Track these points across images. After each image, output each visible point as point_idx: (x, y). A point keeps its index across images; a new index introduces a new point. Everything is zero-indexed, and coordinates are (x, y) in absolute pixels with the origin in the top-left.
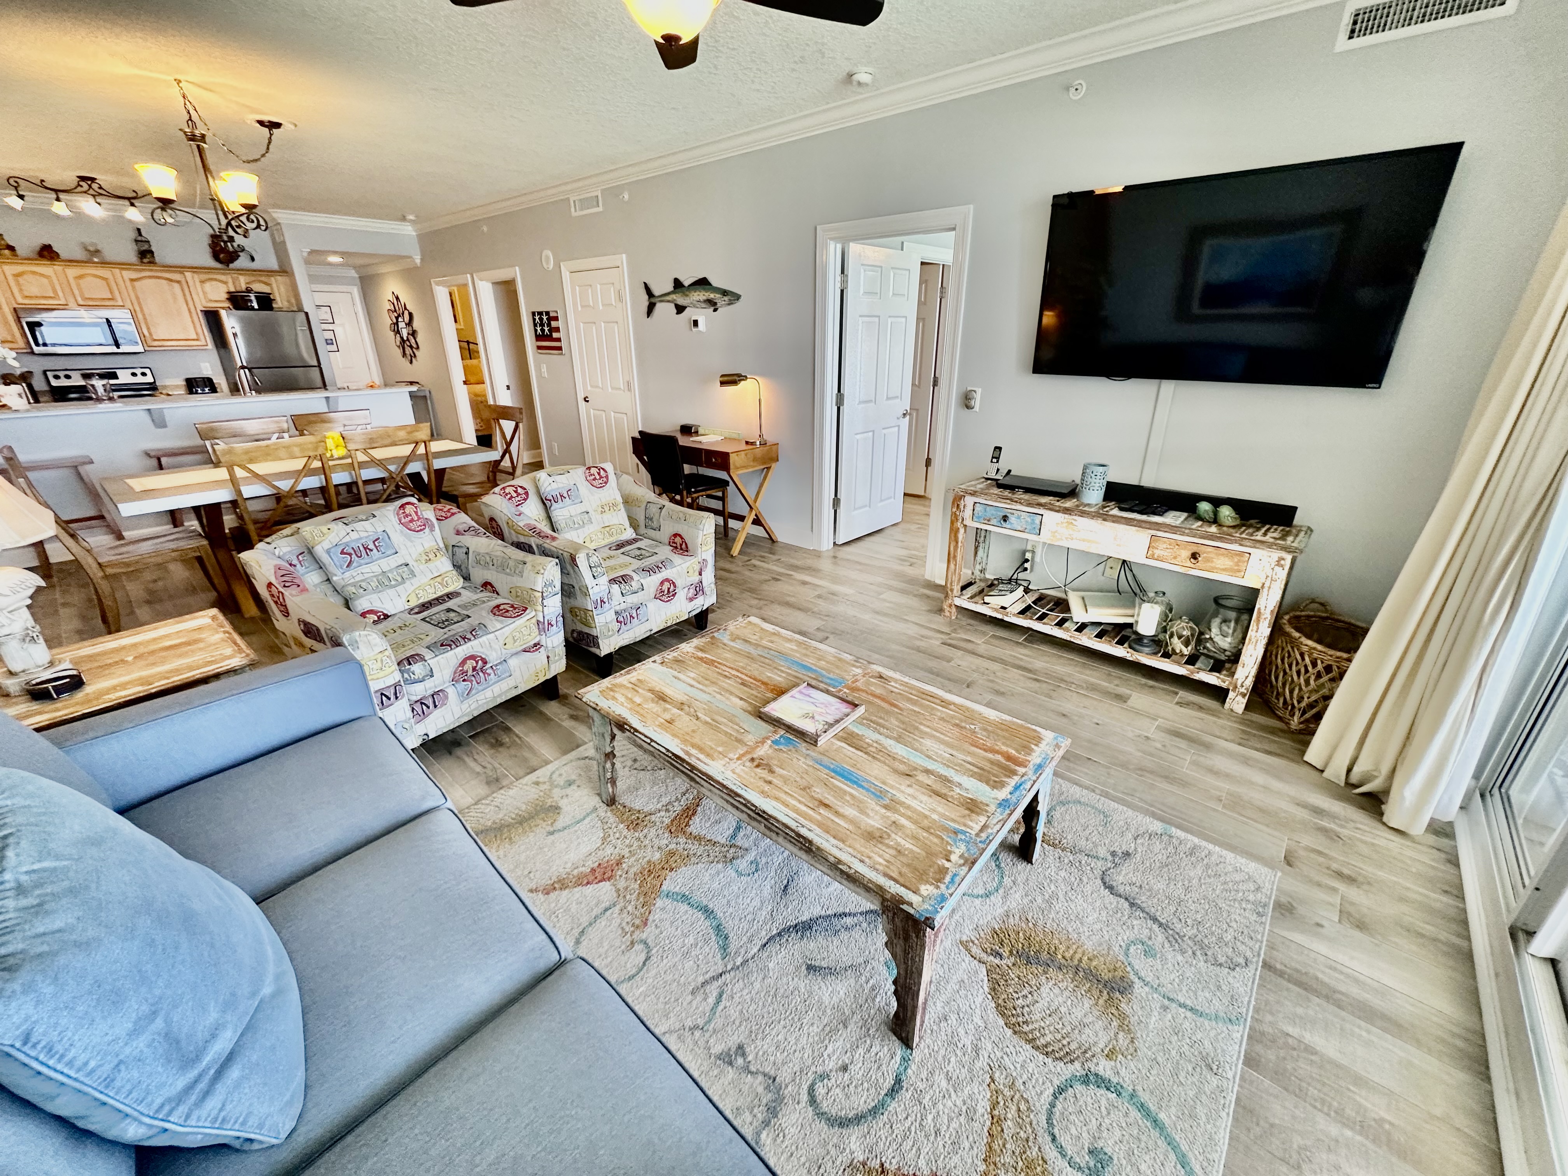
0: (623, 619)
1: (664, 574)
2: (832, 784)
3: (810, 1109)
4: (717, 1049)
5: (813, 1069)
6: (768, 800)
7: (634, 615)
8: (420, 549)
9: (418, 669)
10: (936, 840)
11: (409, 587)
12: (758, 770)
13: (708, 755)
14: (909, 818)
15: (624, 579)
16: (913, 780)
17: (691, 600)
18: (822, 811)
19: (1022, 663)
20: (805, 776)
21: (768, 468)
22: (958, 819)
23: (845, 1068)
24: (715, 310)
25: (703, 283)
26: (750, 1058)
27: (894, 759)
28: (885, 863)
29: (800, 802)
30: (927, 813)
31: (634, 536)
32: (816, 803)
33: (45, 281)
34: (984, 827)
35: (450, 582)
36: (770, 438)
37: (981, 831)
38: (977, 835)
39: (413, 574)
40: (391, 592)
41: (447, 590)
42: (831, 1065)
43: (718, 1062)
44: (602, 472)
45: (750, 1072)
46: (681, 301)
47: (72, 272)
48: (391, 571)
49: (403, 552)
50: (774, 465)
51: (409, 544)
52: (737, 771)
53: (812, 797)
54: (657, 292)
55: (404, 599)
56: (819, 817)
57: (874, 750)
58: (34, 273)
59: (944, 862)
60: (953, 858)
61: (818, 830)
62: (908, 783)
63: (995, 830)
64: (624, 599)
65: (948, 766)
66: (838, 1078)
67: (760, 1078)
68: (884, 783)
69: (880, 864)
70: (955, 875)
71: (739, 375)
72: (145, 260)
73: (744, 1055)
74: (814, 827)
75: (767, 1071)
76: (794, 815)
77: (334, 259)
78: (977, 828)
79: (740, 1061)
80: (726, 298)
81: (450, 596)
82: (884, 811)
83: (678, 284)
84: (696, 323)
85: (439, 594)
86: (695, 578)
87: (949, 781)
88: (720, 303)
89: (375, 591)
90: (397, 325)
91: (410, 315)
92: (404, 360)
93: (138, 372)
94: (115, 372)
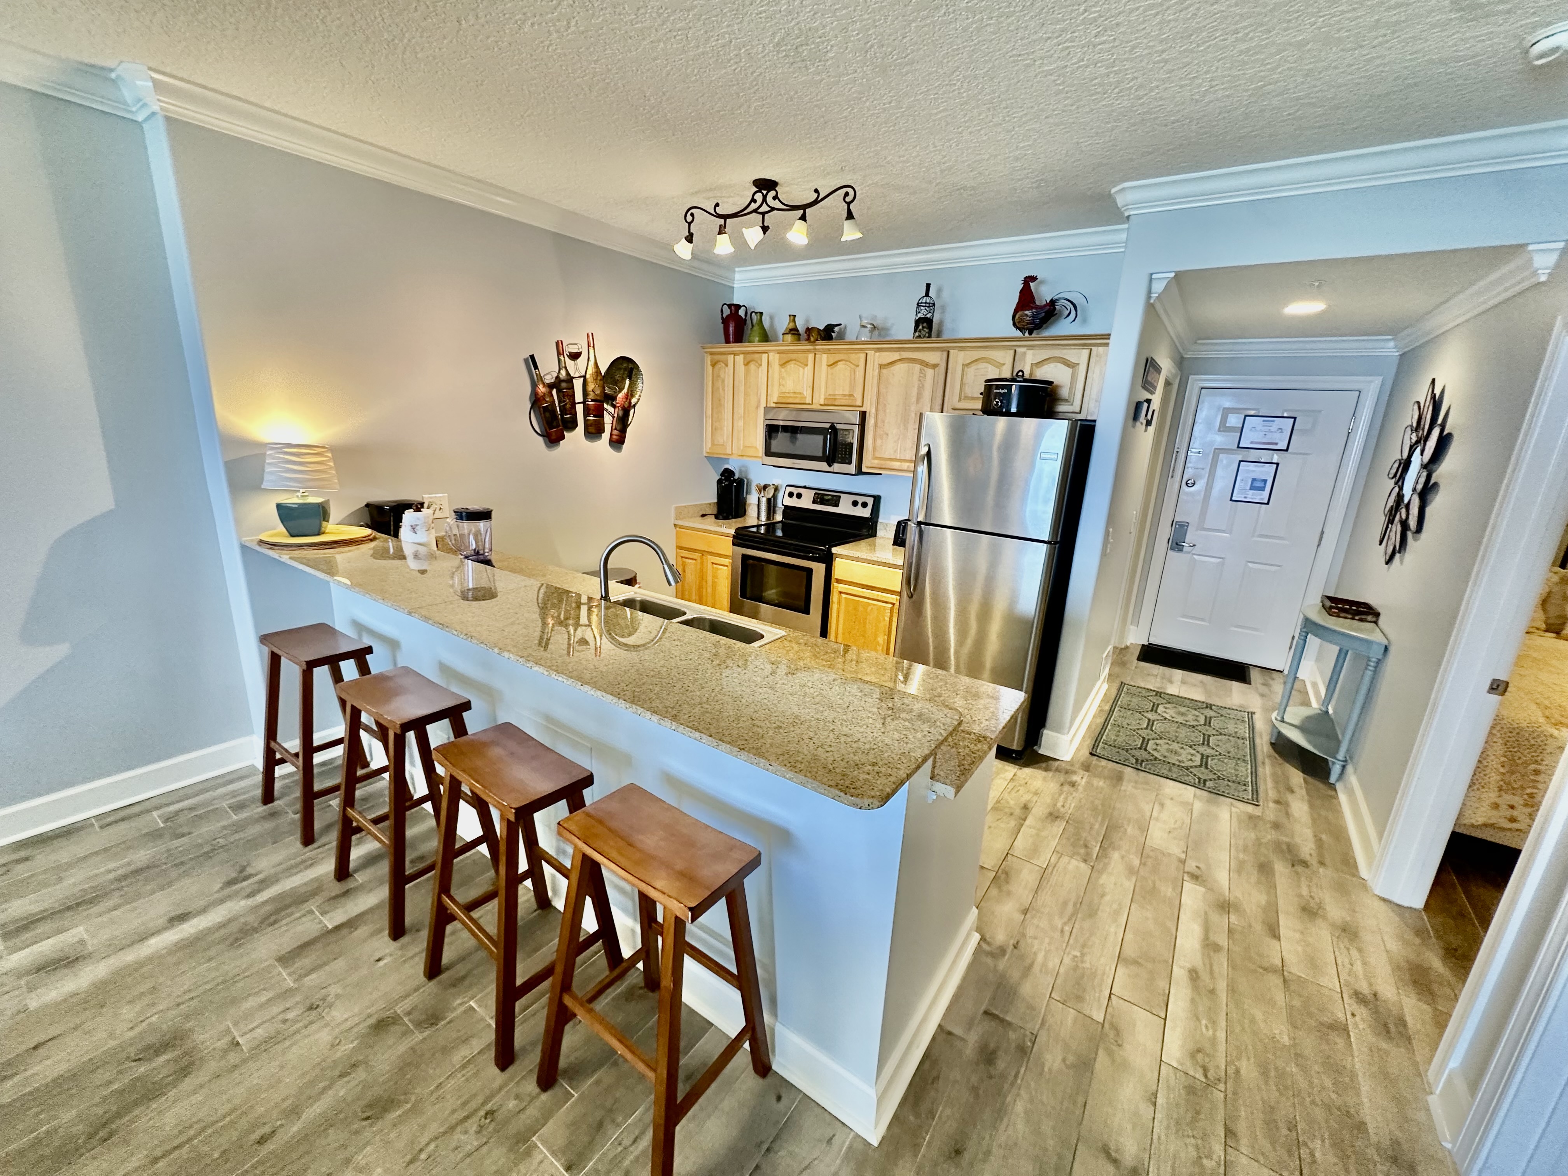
33: (802, 371)
47: (828, 359)
58: (797, 362)
90: (1406, 465)
91: (1444, 442)
92: (1379, 553)
93: (861, 499)
94: (840, 497)
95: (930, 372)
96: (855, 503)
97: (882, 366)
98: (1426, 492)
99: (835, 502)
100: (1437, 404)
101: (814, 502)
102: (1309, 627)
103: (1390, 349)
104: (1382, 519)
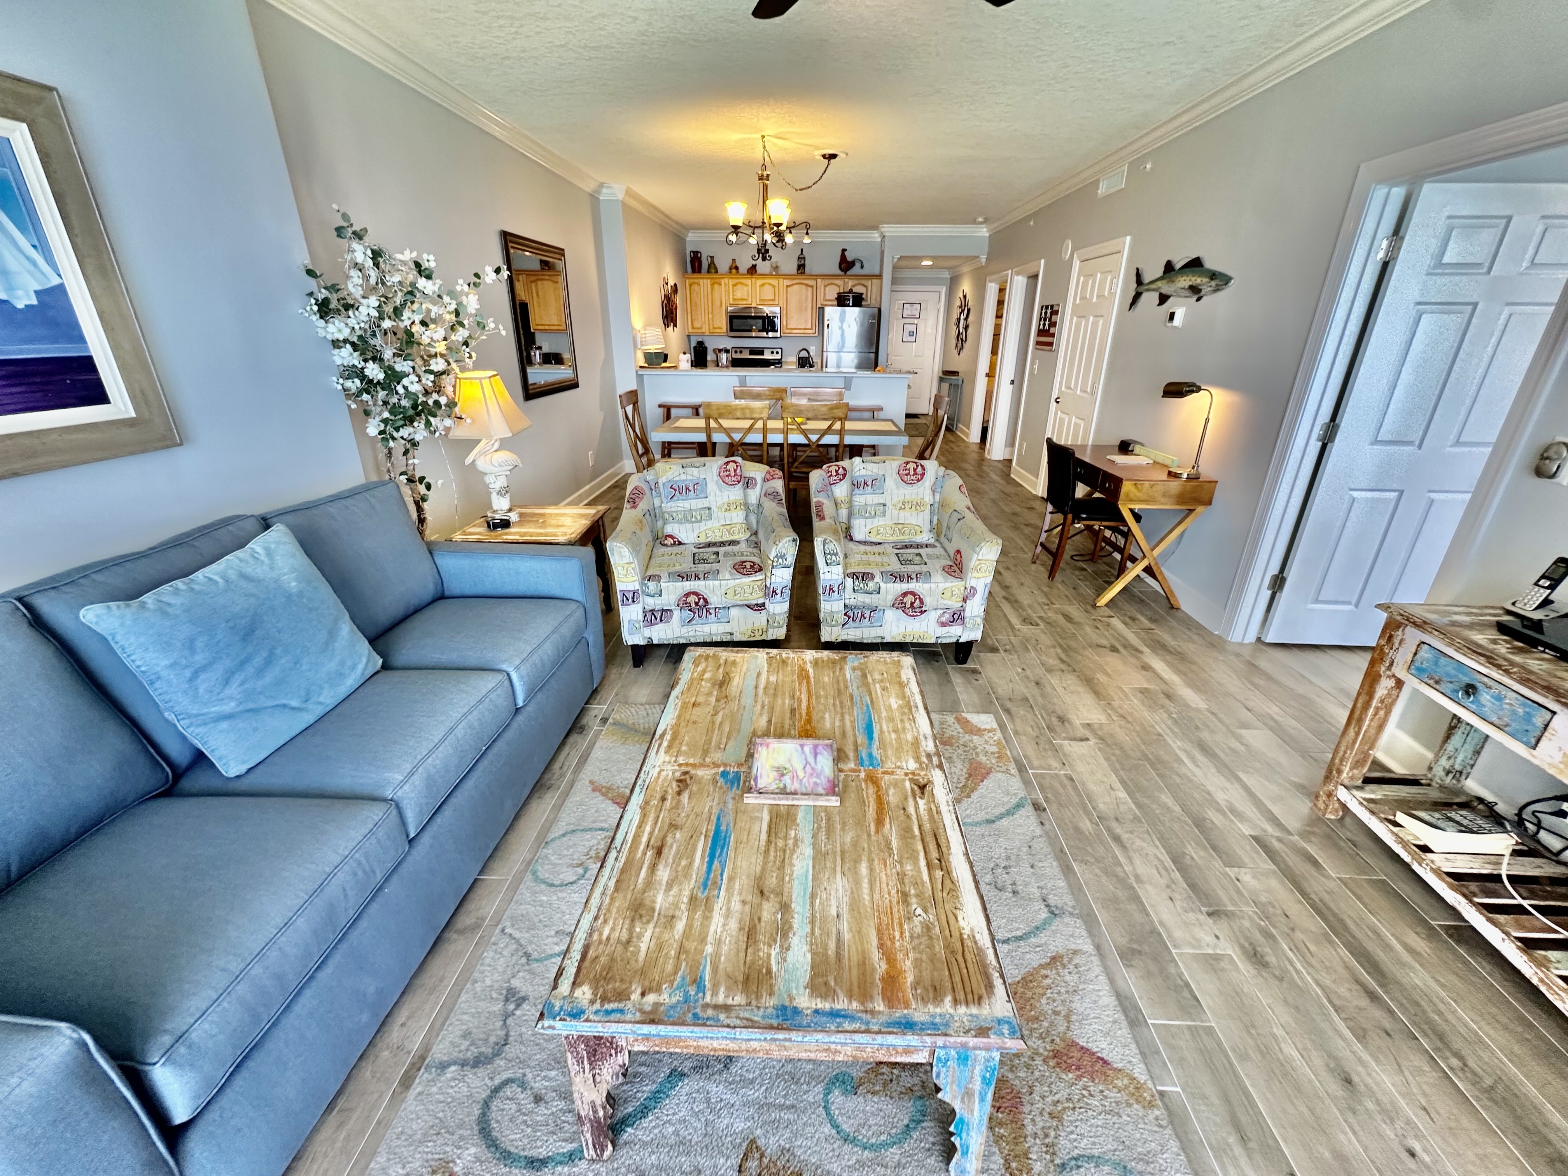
0: (852, 614)
1: (912, 586)
2: (697, 841)
3: (489, 1092)
4: (516, 983)
5: (528, 1070)
6: (639, 811)
7: (867, 615)
8: (726, 500)
9: (652, 585)
10: (669, 967)
11: (703, 526)
12: (674, 784)
13: (670, 747)
14: (689, 926)
15: (866, 577)
16: (757, 900)
17: (943, 625)
18: (649, 854)
19: (1380, 955)
20: (692, 816)
21: (1191, 511)
22: (721, 972)
23: (538, 1099)
24: (1198, 300)
25: (1195, 264)
26: (518, 1013)
27: (782, 867)
28: (604, 937)
29: (651, 833)
30: (710, 939)
31: (932, 541)
32: (659, 843)
33: (746, 288)
34: (726, 1008)
35: (736, 531)
36: (1207, 471)
37: (716, 1007)
38: (706, 1006)
39: (710, 517)
40: (688, 526)
41: (731, 538)
42: (538, 1085)
43: (504, 992)
44: (919, 469)
45: (505, 1021)
46: (1166, 288)
47: (759, 282)
48: (696, 510)
49: (711, 498)
50: (1200, 509)
51: (718, 493)
52: (664, 774)
53: (665, 837)
54: (1147, 278)
55: (696, 534)
56: (639, 855)
57: (780, 843)
58: (742, 283)
59: (639, 991)
60: (651, 998)
61: (620, 865)
62: (749, 898)
63: (728, 1021)
64: (855, 595)
65: (812, 922)
66: (525, 1099)
67: (502, 1033)
68: (731, 879)
69: (601, 934)
70: (622, 1011)
71: (1193, 385)
72: (799, 272)
73: (518, 1006)
74: (623, 860)
75: (512, 1033)
76: (630, 838)
77: (927, 263)
78: (721, 999)
79: (512, 1007)
80: (1213, 283)
81: (732, 543)
82: (685, 900)
83: (1169, 267)
84: (1172, 316)
85: (725, 539)
86: (956, 604)
87: (785, 935)
88: (1205, 289)
89: (680, 522)
90: (959, 319)
91: (969, 310)
92: (956, 352)
93: (775, 351)
94: (763, 351)
95: (810, 289)
96: (772, 352)
97: (788, 286)
98: (966, 328)
99: (762, 353)
100: (965, 297)
101: (750, 354)
102: (941, 380)
103: (947, 275)
104: (954, 342)
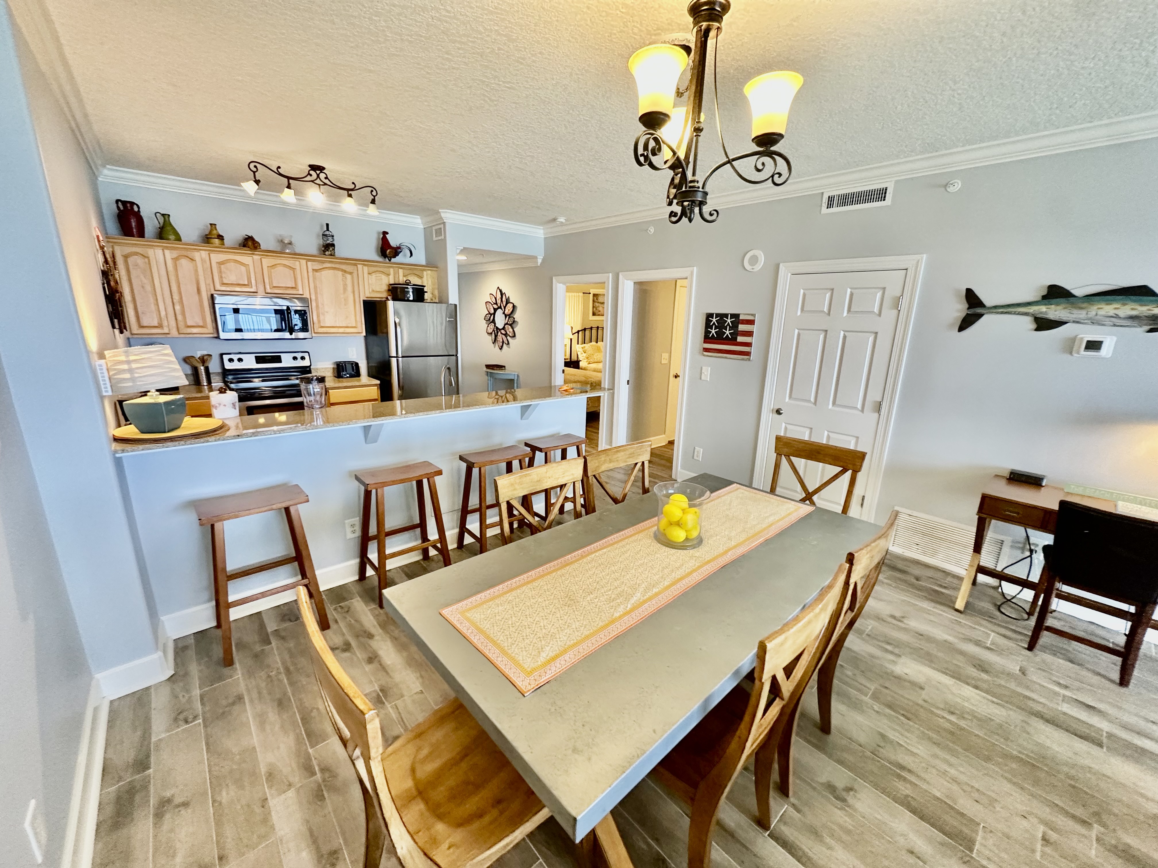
25: (1136, 292)
33: (243, 269)
47: (267, 262)
58: (236, 261)
72: (327, 253)
83: (1056, 293)
84: (1091, 345)
90: (494, 315)
91: (514, 308)
92: (495, 347)
93: (298, 356)
94: (280, 356)
95: (349, 277)
96: (295, 358)
97: (314, 271)
98: (513, 324)
99: (278, 359)
100: (503, 294)
101: (257, 362)
